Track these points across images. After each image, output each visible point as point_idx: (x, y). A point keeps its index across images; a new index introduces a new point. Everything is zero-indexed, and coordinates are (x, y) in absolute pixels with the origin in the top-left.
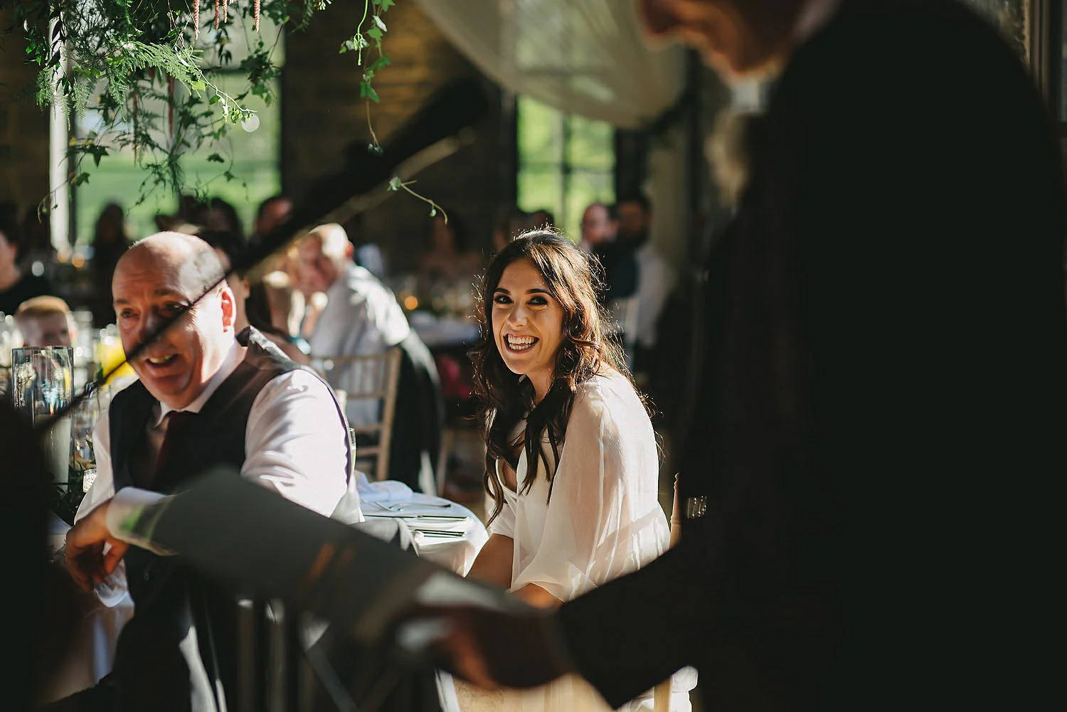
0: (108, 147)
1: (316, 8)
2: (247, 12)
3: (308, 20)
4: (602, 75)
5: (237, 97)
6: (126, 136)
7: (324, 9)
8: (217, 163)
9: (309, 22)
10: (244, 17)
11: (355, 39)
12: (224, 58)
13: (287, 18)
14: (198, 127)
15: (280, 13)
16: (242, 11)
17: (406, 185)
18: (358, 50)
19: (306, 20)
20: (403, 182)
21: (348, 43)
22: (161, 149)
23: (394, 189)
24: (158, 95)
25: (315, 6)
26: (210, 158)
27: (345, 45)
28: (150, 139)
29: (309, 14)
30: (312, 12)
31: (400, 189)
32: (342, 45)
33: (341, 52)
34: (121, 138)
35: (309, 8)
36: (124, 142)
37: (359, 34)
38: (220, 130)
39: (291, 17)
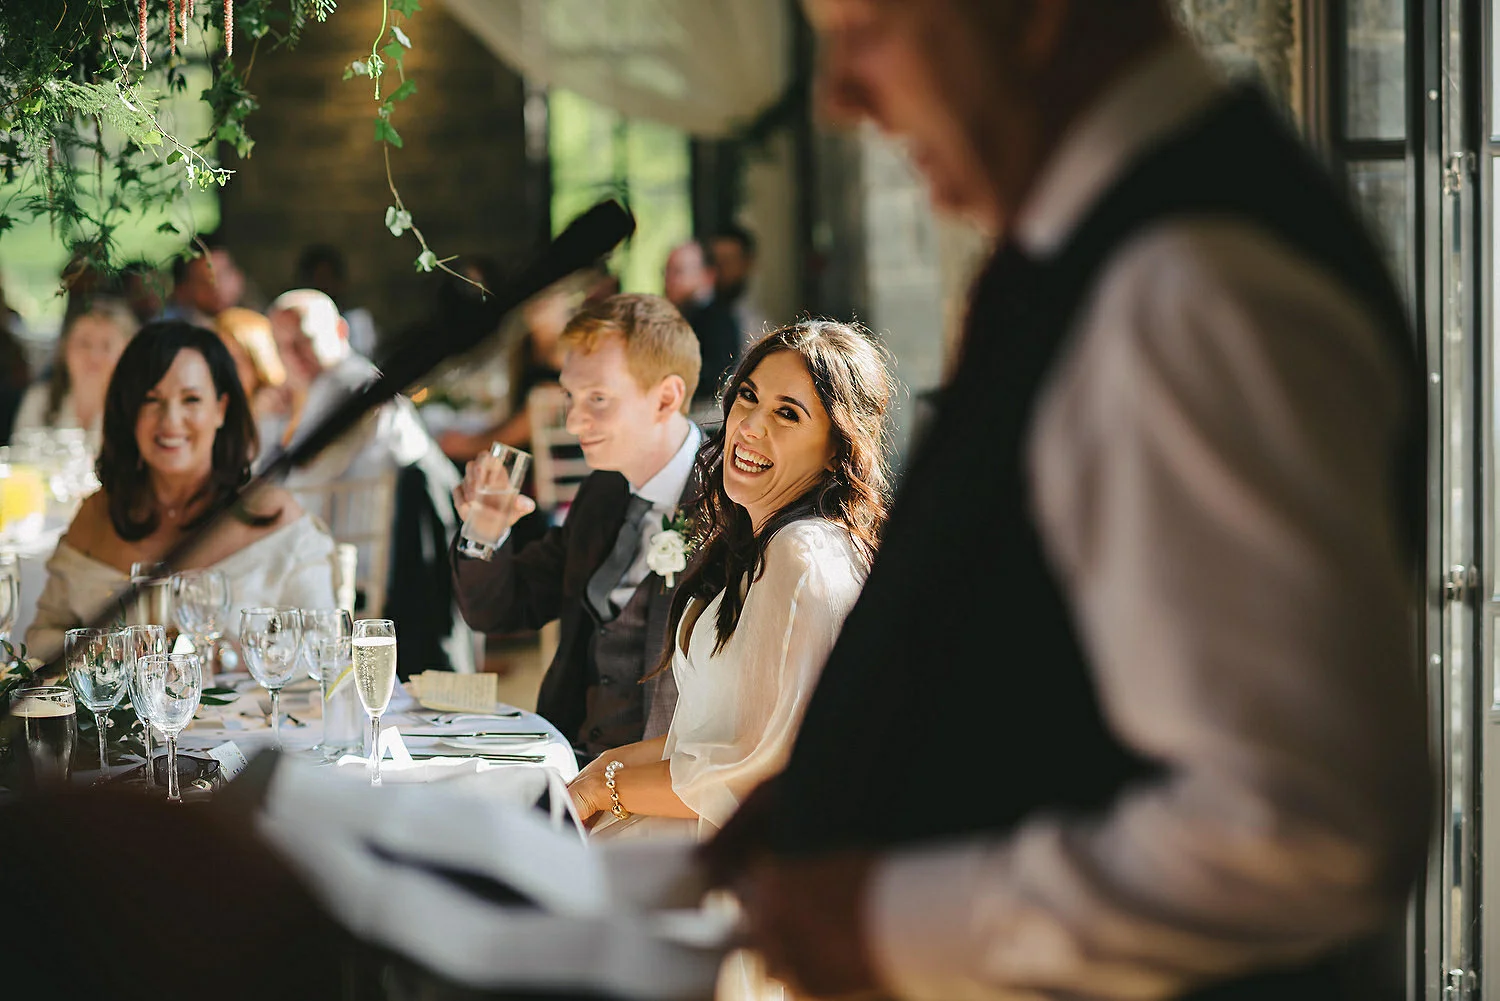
0: (16, 220)
1: (309, 14)
2: (210, 22)
3: (298, 32)
4: (665, 54)
5: (197, 143)
6: (40, 203)
7: (324, 20)
8: (171, 234)
9: (299, 36)
10: (206, 28)
11: (369, 62)
12: (176, 87)
13: (266, 29)
14: (142, 187)
15: (255, 22)
16: (201, 21)
17: (443, 263)
18: (374, 79)
19: (295, 34)
20: (438, 259)
21: (356, 65)
22: (92, 221)
23: (428, 269)
24: (86, 142)
25: (307, 12)
26: (161, 229)
27: (351, 68)
28: (76, 207)
29: (299, 25)
30: (303, 21)
31: (436, 269)
32: (347, 68)
33: (345, 78)
34: (33, 205)
35: (298, 16)
36: (38, 210)
37: (375, 55)
38: (173, 190)
39: (271, 27)
